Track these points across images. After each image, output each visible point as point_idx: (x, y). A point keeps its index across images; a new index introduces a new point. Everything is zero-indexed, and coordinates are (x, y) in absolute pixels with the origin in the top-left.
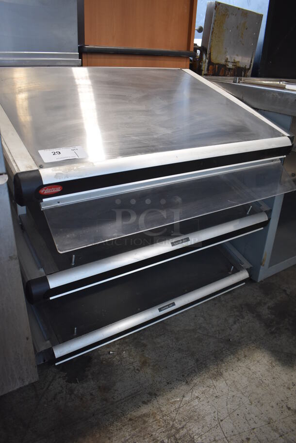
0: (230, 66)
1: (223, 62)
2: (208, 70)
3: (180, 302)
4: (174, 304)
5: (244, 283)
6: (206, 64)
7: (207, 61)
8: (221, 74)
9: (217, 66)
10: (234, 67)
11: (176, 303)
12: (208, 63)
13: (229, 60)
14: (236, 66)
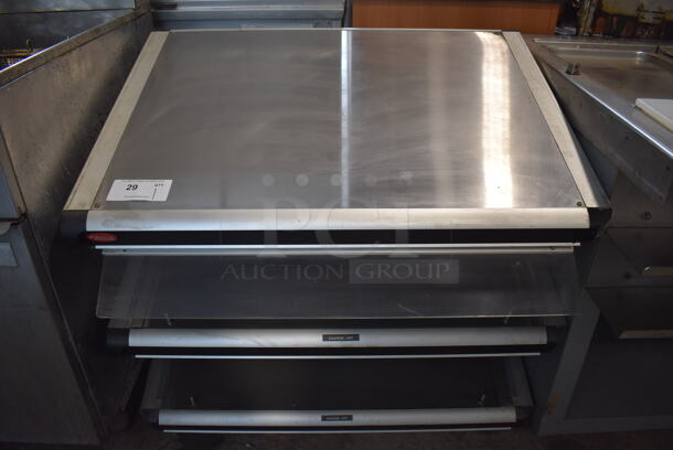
0: (649, 18)
1: (631, 11)
2: (593, 25)
3: (361, 418)
4: (350, 418)
5: (509, 428)
6: (591, 16)
7: (593, 9)
8: (623, 34)
9: (615, 19)
10: (657, 22)
11: (354, 418)
12: (595, 14)
13: (645, 8)
14: (663, 18)
